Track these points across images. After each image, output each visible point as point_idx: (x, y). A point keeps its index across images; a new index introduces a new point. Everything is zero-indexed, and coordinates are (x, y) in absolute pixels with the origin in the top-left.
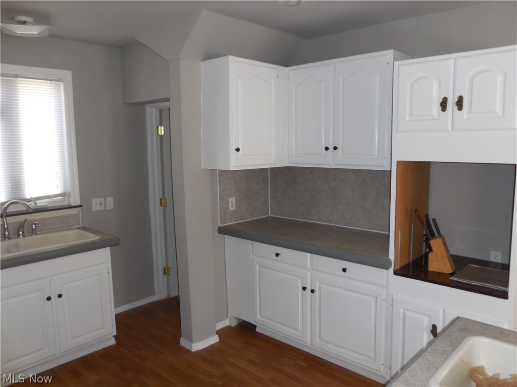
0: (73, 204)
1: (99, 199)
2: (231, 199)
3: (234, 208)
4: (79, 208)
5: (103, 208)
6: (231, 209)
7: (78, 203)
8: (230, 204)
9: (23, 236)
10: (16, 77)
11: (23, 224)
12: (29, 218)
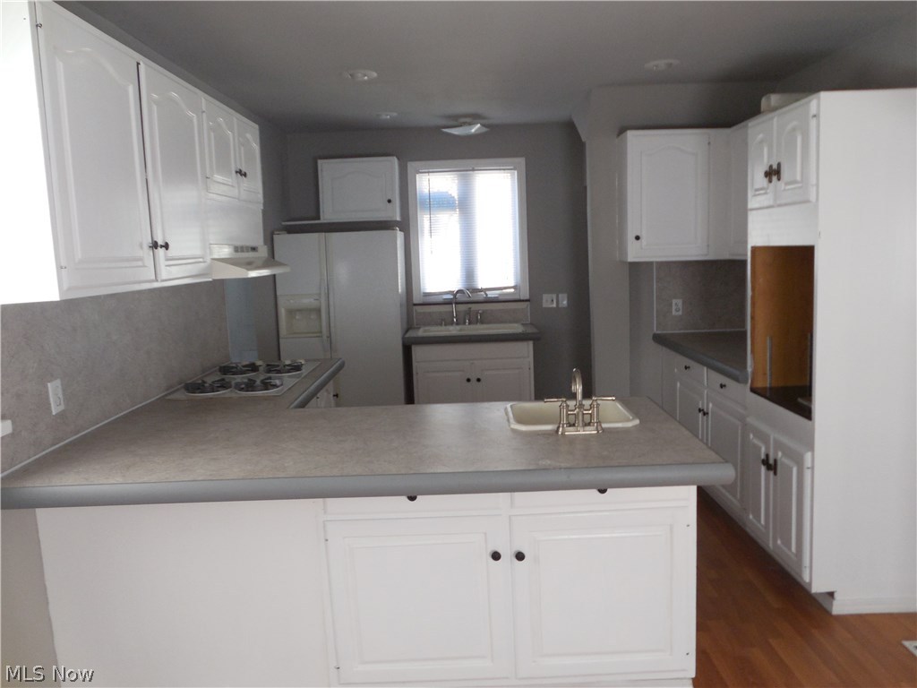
0: (522, 298)
1: (550, 295)
2: (674, 301)
3: (680, 313)
4: (528, 303)
5: (554, 305)
6: (674, 313)
7: (527, 297)
8: (674, 307)
9: (469, 324)
10: (473, 170)
11: (469, 312)
12: (474, 307)
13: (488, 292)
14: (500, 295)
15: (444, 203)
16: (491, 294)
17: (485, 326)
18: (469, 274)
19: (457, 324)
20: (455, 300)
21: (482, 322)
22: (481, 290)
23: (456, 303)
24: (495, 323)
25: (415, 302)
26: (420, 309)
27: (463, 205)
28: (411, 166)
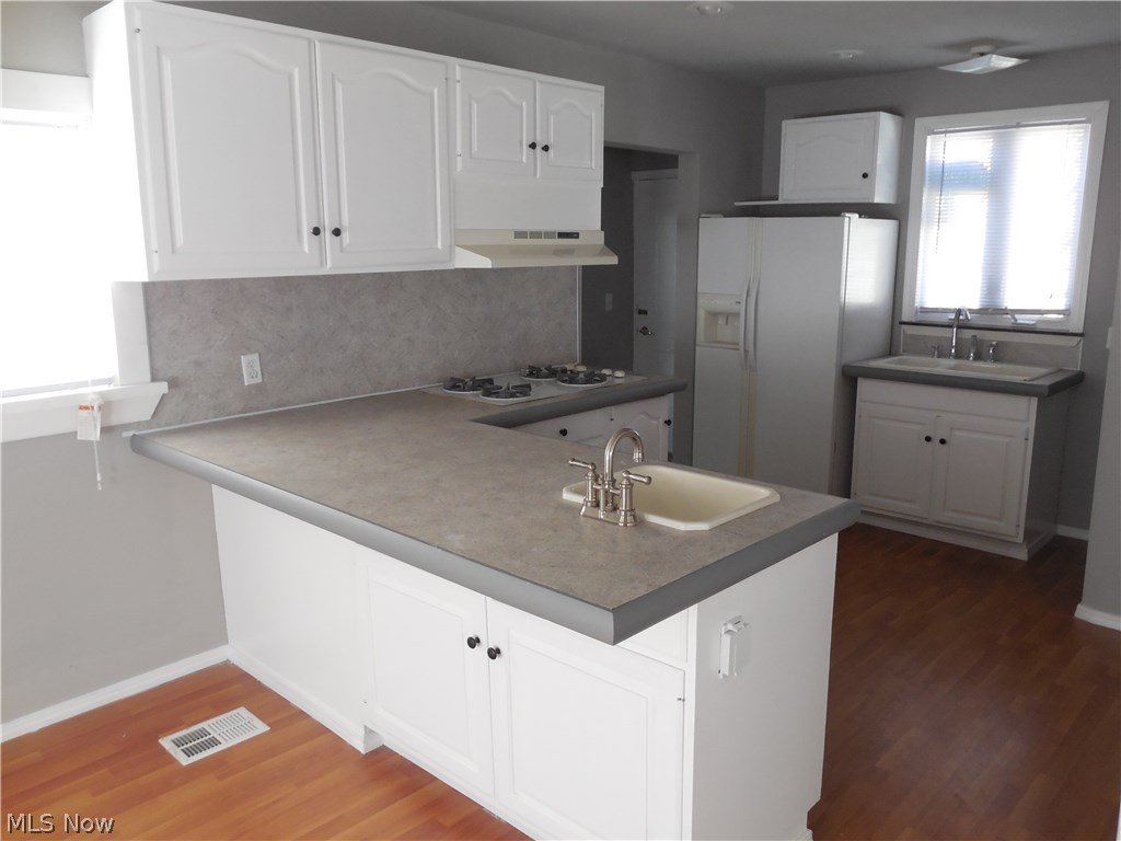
0: (1070, 330)
4: (1079, 338)
7: (1079, 329)
9: (975, 359)
10: (1018, 126)
11: (976, 342)
12: (988, 335)
13: (1017, 316)
14: (1038, 321)
15: (967, 178)
16: (1022, 319)
17: (998, 366)
18: (993, 286)
19: (957, 356)
20: (960, 321)
21: (996, 359)
22: (1005, 311)
23: (959, 327)
24: (1019, 364)
25: (904, 319)
26: (909, 330)
27: (994, 181)
28: (920, 123)
